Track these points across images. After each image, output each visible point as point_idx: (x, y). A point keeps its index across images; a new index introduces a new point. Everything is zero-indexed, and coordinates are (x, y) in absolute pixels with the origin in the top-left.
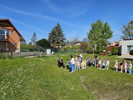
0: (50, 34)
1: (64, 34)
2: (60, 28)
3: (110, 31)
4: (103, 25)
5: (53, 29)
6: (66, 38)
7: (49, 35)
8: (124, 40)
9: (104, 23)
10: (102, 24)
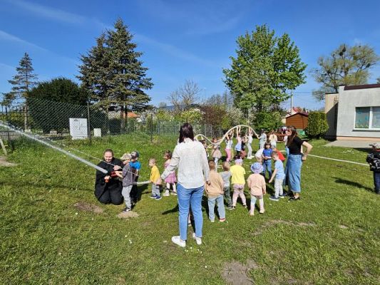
0: (86, 60)
1: (142, 66)
2: (129, 42)
3: (297, 62)
4: (276, 44)
5: (100, 42)
6: (151, 82)
7: (82, 64)
8: (345, 89)
9: (278, 36)
10: (273, 38)
